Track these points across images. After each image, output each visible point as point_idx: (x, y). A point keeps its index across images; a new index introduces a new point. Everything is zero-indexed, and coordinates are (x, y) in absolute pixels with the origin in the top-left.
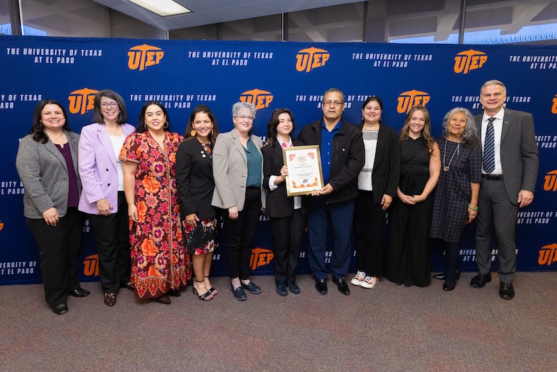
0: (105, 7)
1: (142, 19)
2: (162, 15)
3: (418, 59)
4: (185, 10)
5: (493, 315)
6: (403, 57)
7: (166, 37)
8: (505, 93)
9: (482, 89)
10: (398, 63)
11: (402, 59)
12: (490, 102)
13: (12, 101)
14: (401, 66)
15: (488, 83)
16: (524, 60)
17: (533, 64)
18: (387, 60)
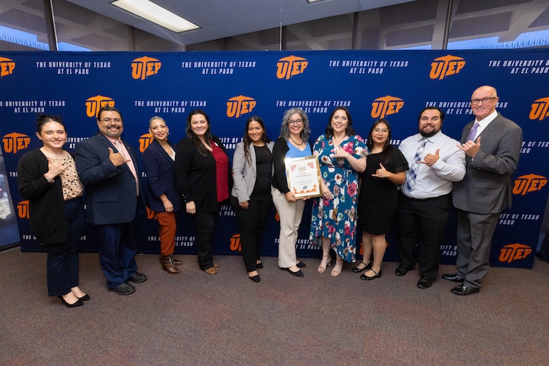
0: (129, 26)
1: (161, 36)
2: (177, 31)
3: (394, 66)
6: (379, 64)
7: (183, 50)
10: (374, 69)
11: (378, 66)
13: (43, 106)
14: (377, 73)
16: (504, 65)
17: (514, 69)
18: (363, 67)
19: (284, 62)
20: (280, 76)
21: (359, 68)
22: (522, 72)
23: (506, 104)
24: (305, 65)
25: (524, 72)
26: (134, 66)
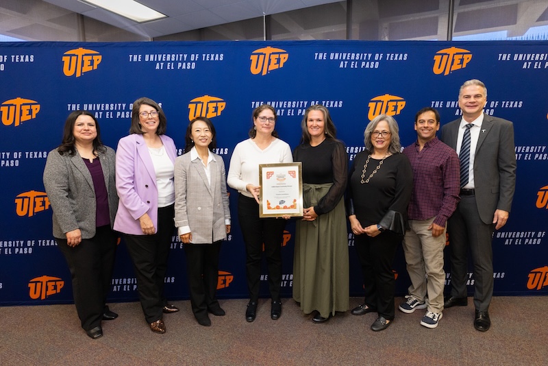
3: (391, 59)
4: (160, 15)
5: (461, 349)
6: (373, 57)
8: (486, 95)
9: (461, 90)
10: (368, 63)
11: (373, 59)
12: (469, 104)
14: (371, 67)
15: (468, 82)
16: (515, 59)
17: (526, 63)
18: (355, 60)
19: (259, 54)
20: (254, 71)
21: (350, 61)
22: (535, 67)
23: (521, 103)
24: (284, 58)
25: (537, 66)
26: (66, 59)
